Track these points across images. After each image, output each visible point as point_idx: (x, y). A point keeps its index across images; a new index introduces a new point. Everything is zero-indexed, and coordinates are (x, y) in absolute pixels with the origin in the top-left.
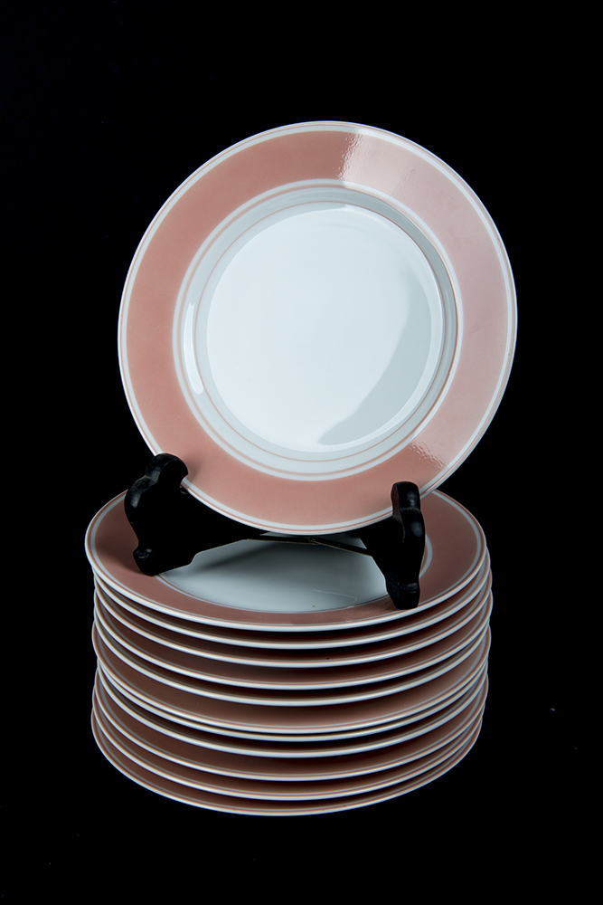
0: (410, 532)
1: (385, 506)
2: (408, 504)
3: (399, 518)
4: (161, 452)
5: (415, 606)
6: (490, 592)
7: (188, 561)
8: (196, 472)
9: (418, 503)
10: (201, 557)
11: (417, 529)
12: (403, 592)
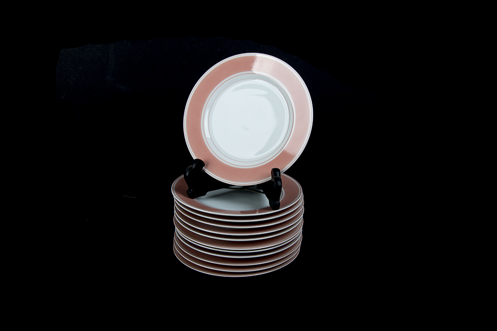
0: (277, 184)
1: (270, 176)
2: (276, 175)
3: (274, 180)
4: (196, 158)
5: (279, 209)
6: (303, 206)
7: (204, 194)
8: (207, 165)
9: (280, 175)
10: (209, 193)
11: (279, 183)
12: (275, 205)
